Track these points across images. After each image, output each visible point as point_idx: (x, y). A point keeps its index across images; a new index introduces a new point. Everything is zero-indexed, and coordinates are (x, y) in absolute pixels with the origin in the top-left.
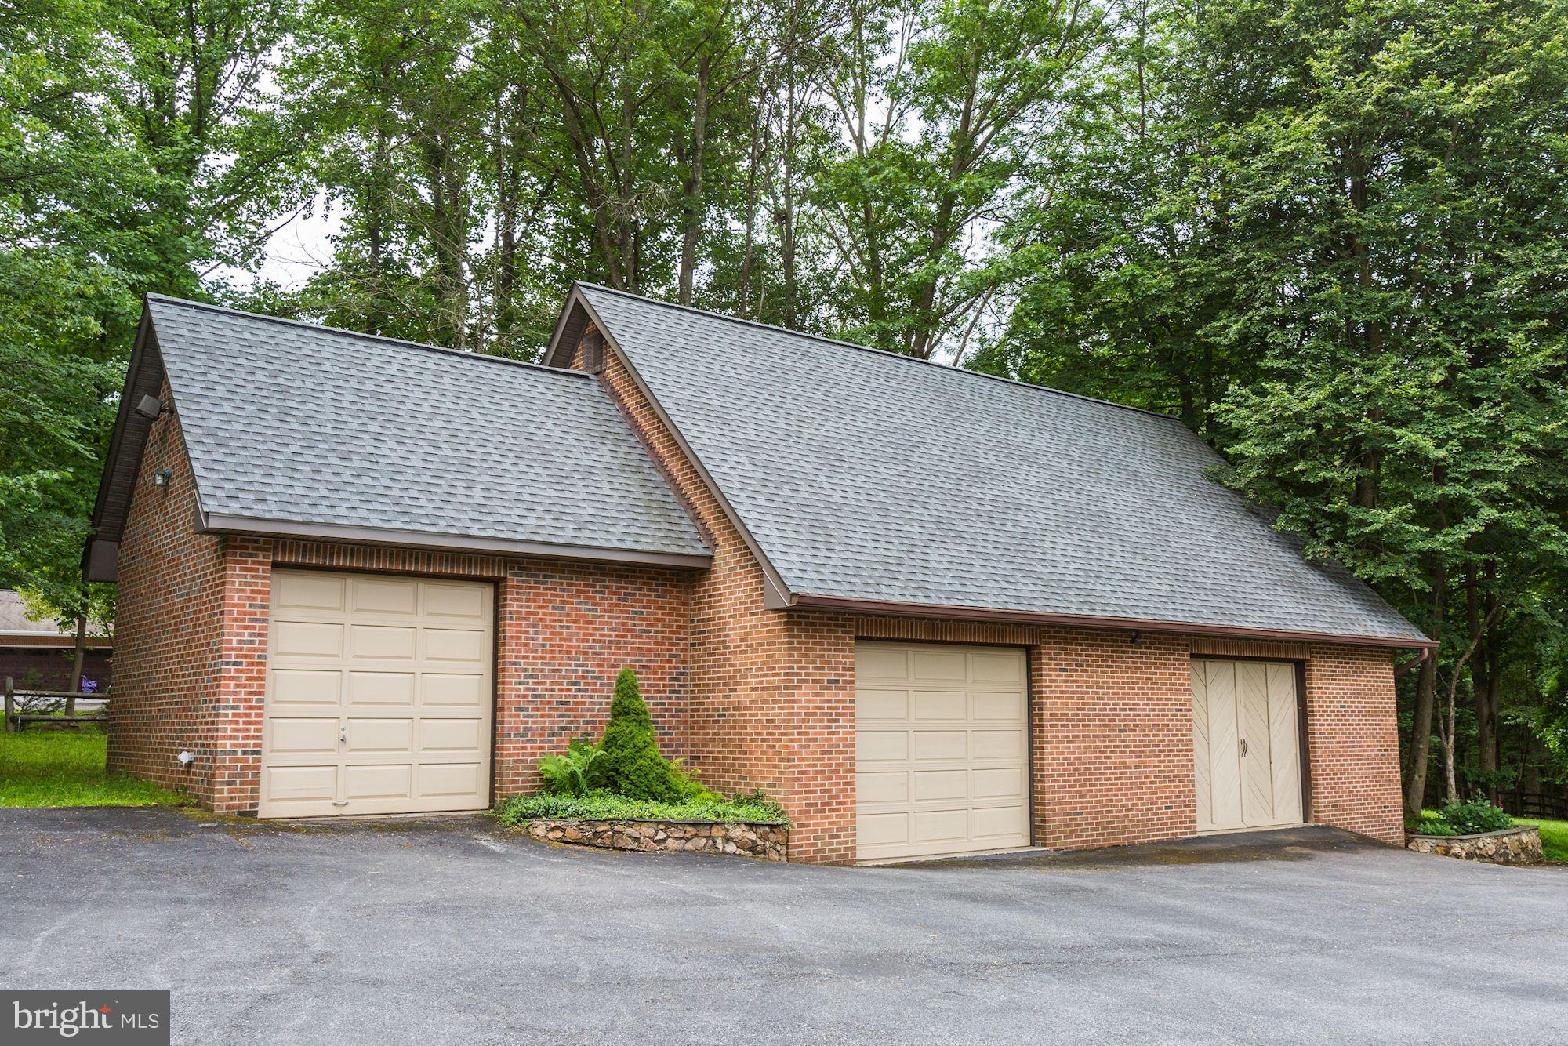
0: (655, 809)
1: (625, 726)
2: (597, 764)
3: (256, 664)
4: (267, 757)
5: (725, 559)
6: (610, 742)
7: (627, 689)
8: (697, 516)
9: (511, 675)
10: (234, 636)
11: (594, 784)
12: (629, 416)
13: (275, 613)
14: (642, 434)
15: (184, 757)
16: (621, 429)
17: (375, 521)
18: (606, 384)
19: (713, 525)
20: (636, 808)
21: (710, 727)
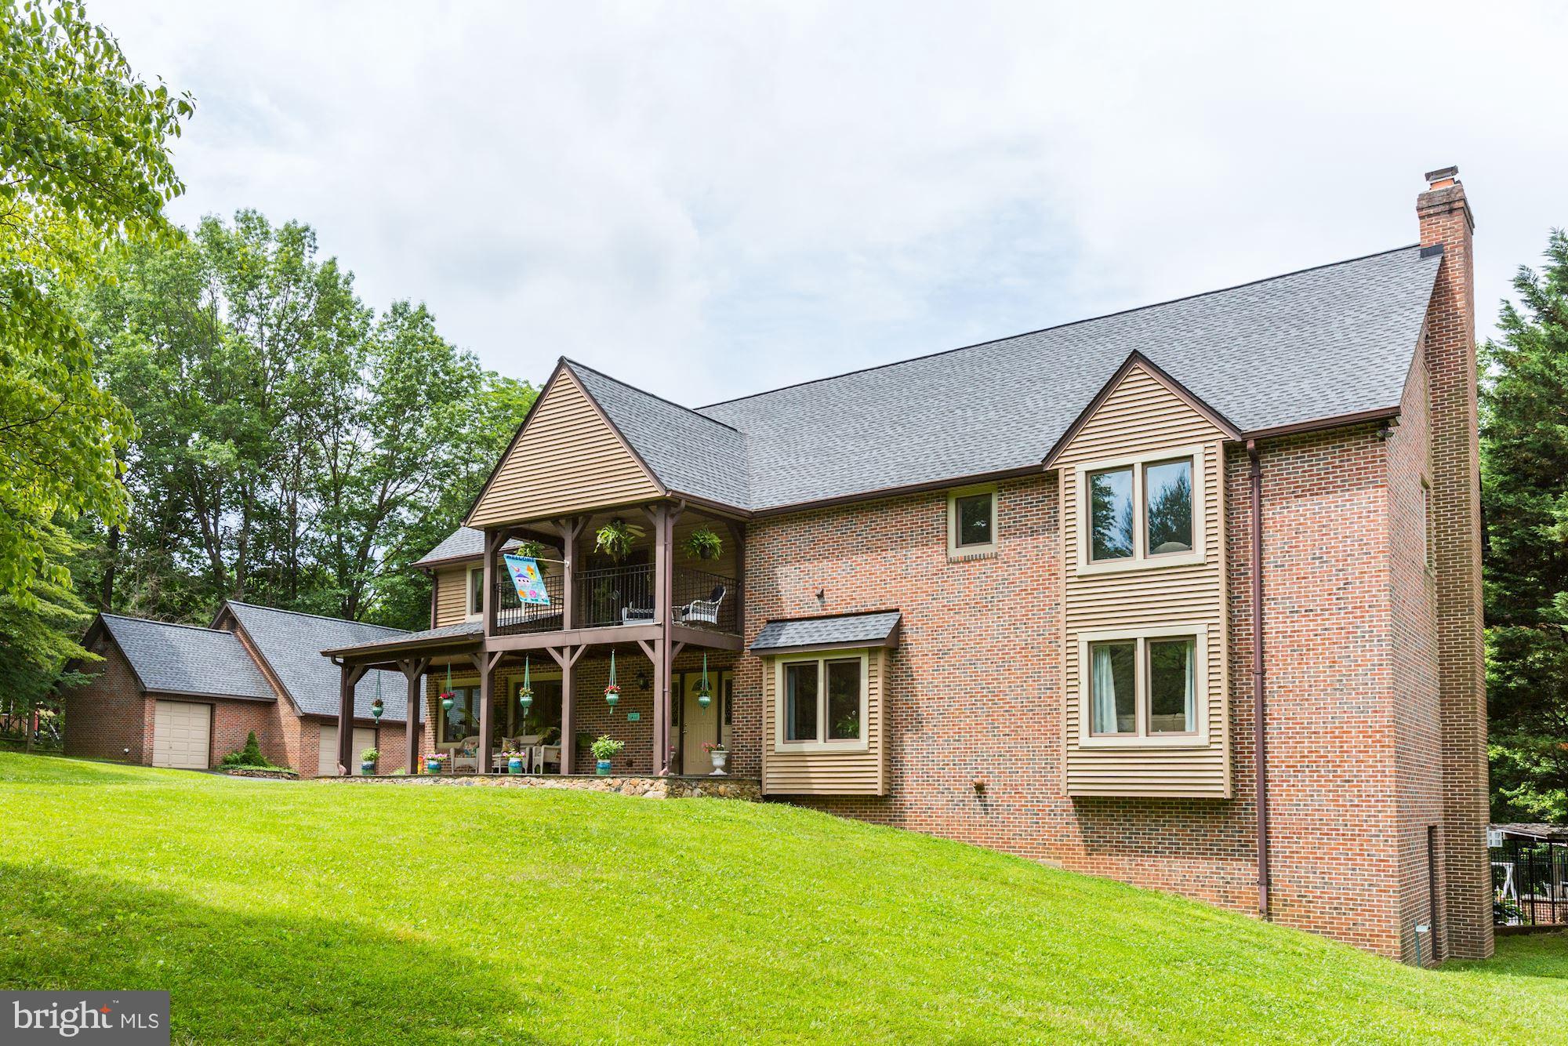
0: (261, 768)
1: (251, 747)
2: (244, 757)
3: (152, 726)
4: (154, 751)
5: (281, 699)
6: (247, 751)
7: (251, 736)
8: (271, 685)
9: (217, 731)
10: (147, 719)
11: (242, 762)
12: (246, 649)
13: (156, 713)
14: (252, 656)
15: (127, 750)
16: (244, 654)
17: (185, 689)
18: (237, 636)
19: (277, 689)
20: (258, 768)
21: (274, 749)
